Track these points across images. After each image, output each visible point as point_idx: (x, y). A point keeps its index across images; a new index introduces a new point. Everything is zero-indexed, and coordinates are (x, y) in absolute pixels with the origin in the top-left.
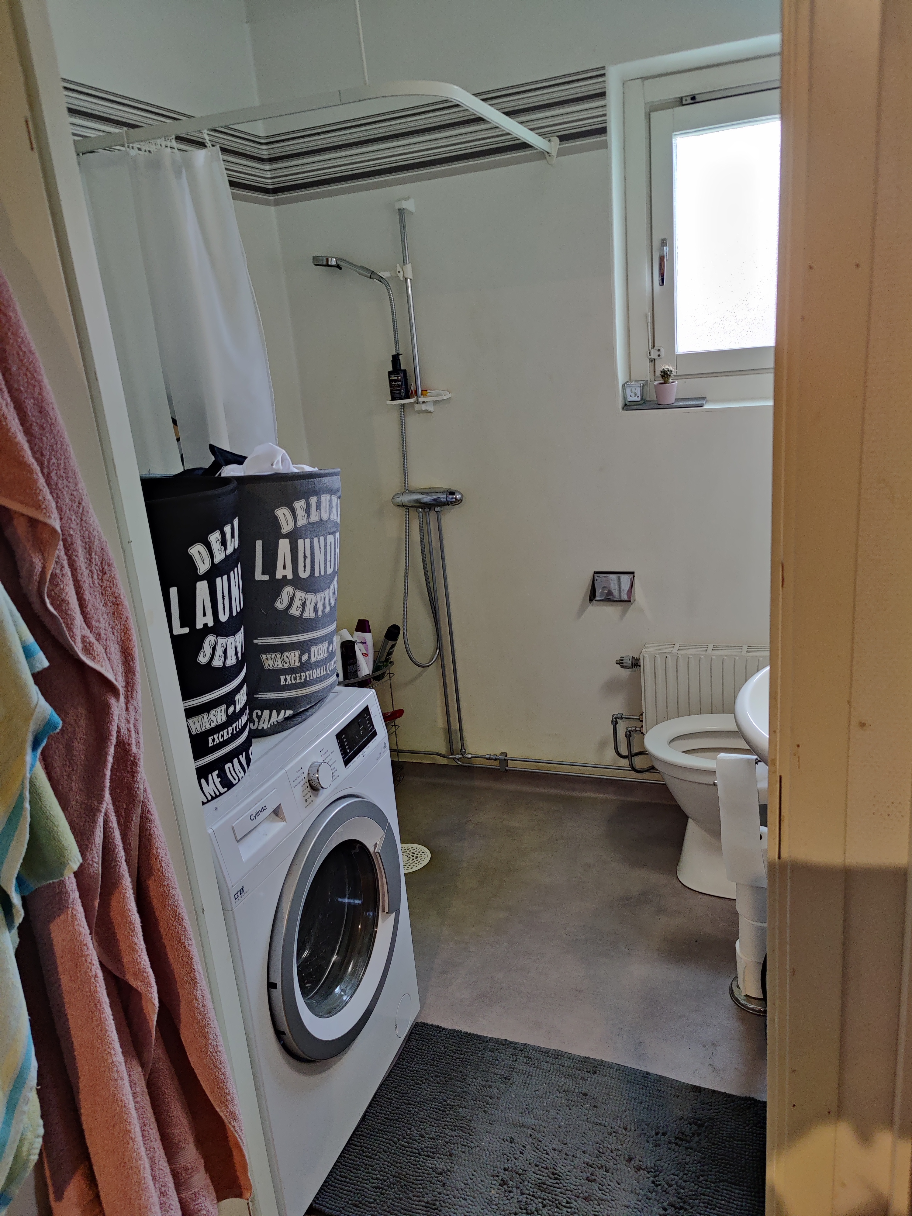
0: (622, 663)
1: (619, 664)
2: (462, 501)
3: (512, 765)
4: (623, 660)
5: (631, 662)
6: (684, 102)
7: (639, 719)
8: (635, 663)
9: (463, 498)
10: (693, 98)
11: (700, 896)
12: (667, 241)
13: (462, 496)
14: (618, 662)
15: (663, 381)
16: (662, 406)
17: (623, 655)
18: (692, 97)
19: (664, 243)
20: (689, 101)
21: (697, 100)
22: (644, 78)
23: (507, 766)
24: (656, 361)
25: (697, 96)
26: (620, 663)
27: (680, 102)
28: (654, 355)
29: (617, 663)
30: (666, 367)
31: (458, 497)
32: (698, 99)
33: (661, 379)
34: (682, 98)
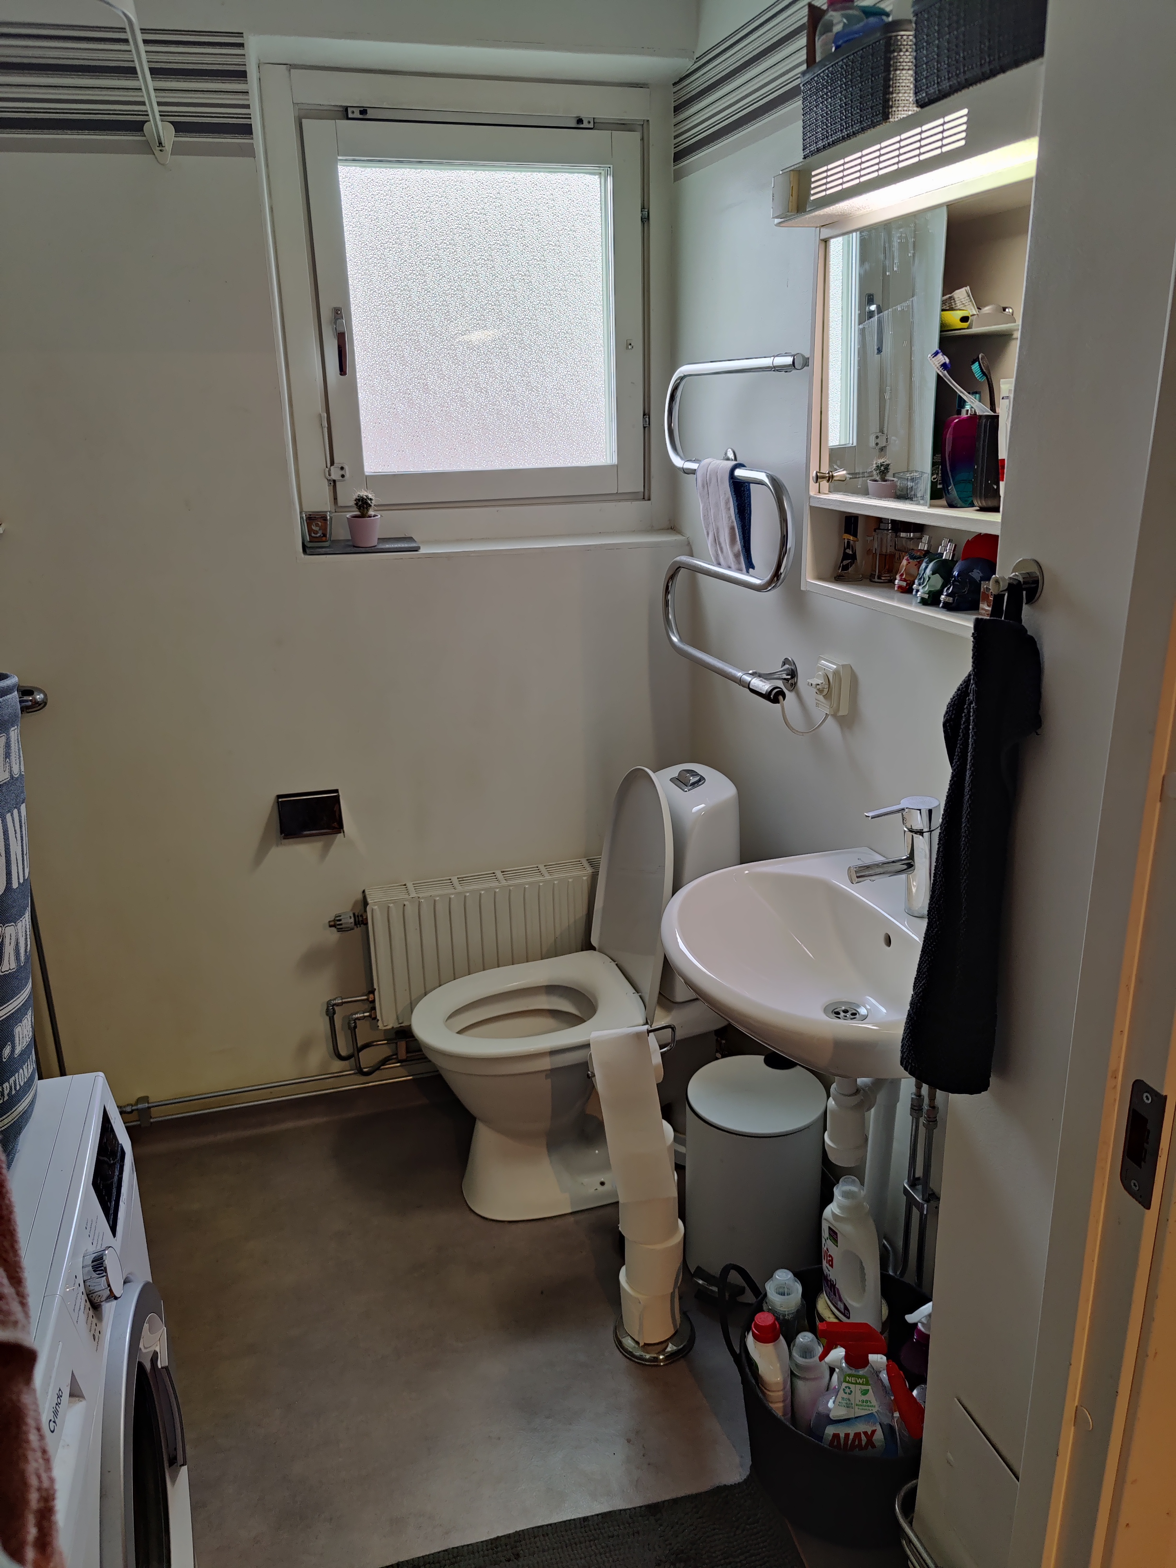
0: (341, 924)
1: (334, 926)
2: (45, 704)
3: (158, 1115)
4: (340, 920)
5: (352, 920)
6: (350, 115)
7: (367, 999)
8: (361, 921)
9: (47, 699)
10: (364, 112)
11: (514, 1226)
12: (340, 314)
13: (45, 695)
14: (332, 923)
15: (358, 513)
16: (363, 550)
17: (338, 912)
18: (362, 109)
19: (337, 313)
20: (358, 115)
21: (367, 117)
22: (292, 66)
23: (151, 1117)
24: (338, 484)
25: (369, 110)
26: (335, 924)
27: (345, 113)
28: (335, 474)
29: (331, 926)
30: (364, 493)
31: (39, 697)
32: (371, 114)
33: (355, 509)
34: (346, 109)
